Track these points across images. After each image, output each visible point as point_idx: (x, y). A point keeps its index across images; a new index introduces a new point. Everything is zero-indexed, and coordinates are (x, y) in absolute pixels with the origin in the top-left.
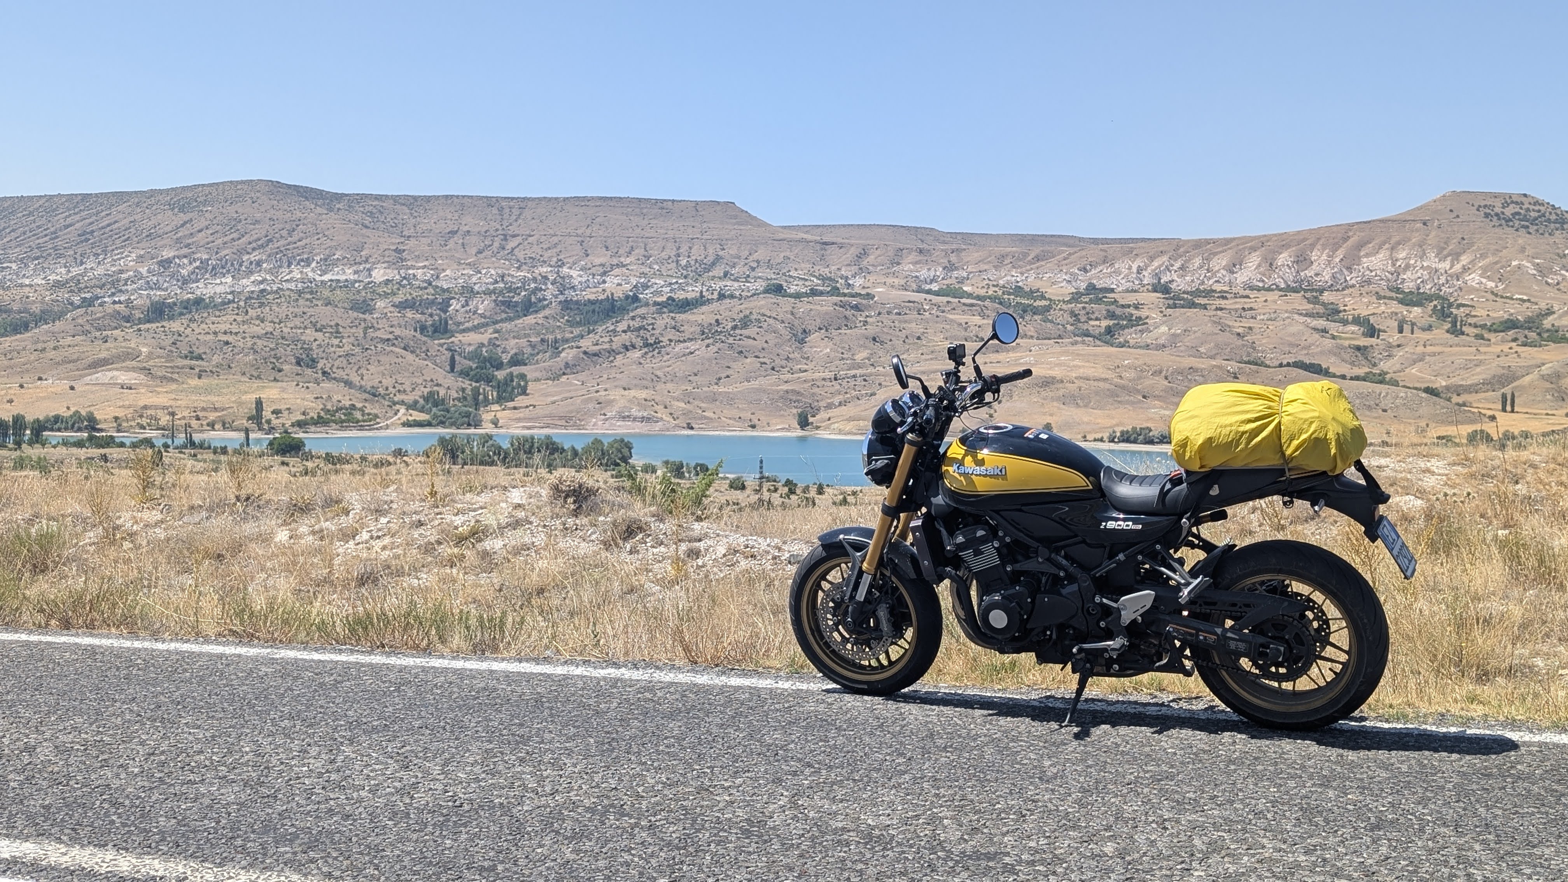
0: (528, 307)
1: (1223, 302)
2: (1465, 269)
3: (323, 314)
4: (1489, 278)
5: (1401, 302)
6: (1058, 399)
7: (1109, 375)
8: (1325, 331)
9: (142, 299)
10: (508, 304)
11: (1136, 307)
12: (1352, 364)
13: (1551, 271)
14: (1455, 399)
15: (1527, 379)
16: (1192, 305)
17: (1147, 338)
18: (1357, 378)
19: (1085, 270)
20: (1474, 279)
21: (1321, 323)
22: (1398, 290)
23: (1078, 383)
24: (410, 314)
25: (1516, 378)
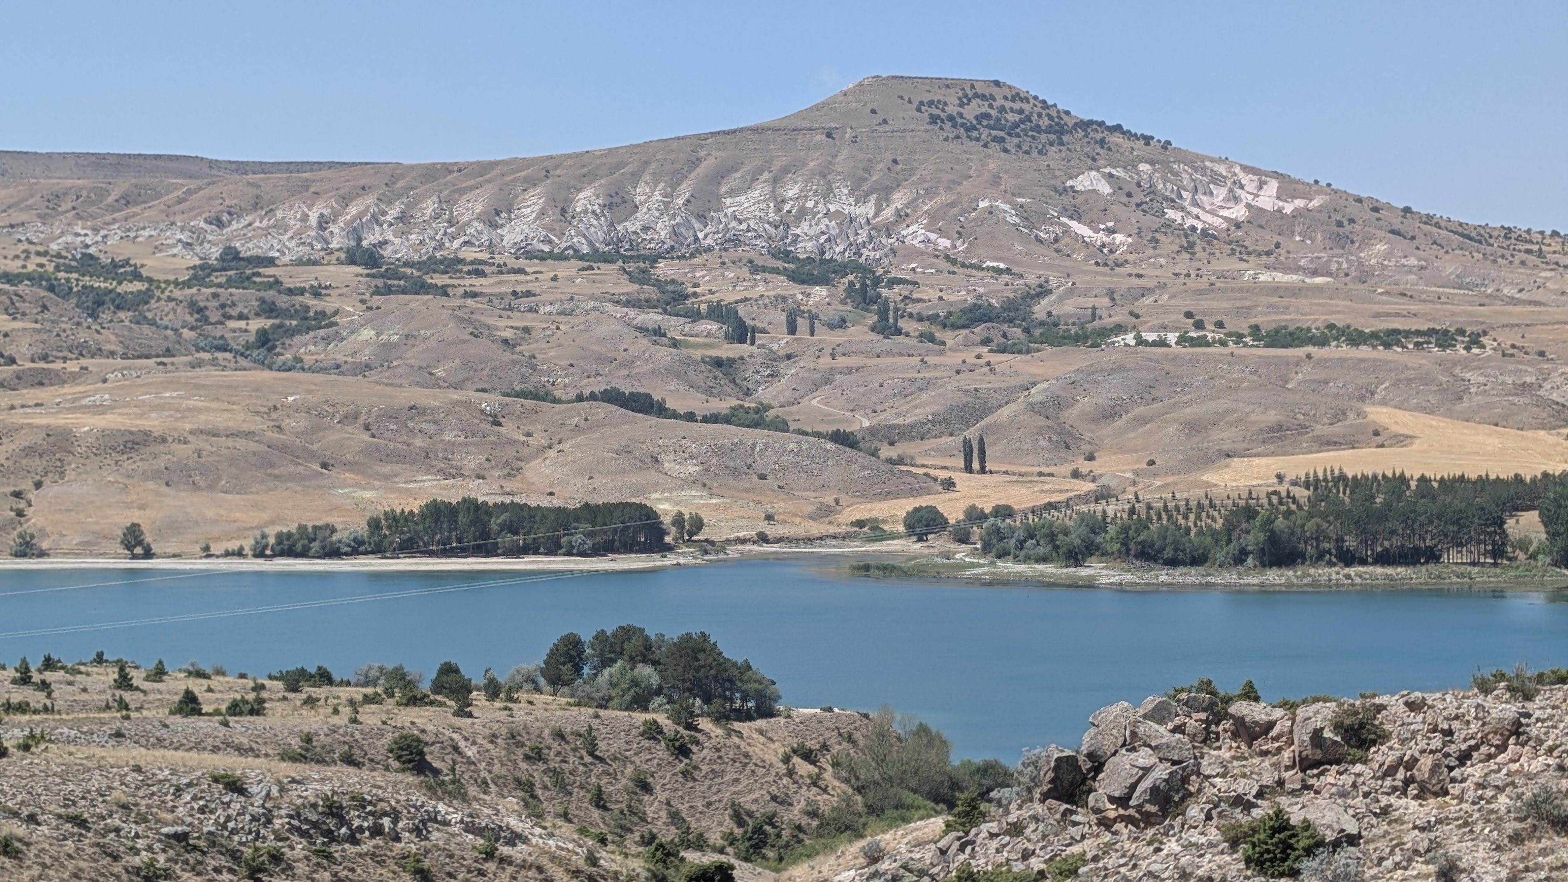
1: (477, 283)
2: (901, 217)
4: (941, 232)
5: (795, 277)
6: (155, 475)
7: (257, 424)
8: (659, 332)
11: (316, 293)
12: (709, 392)
13: (1043, 218)
14: (887, 452)
15: (1006, 412)
16: (422, 288)
17: (337, 352)
18: (713, 419)
19: (220, 224)
21: (652, 318)
22: (786, 256)
23: (195, 442)
25: (987, 410)
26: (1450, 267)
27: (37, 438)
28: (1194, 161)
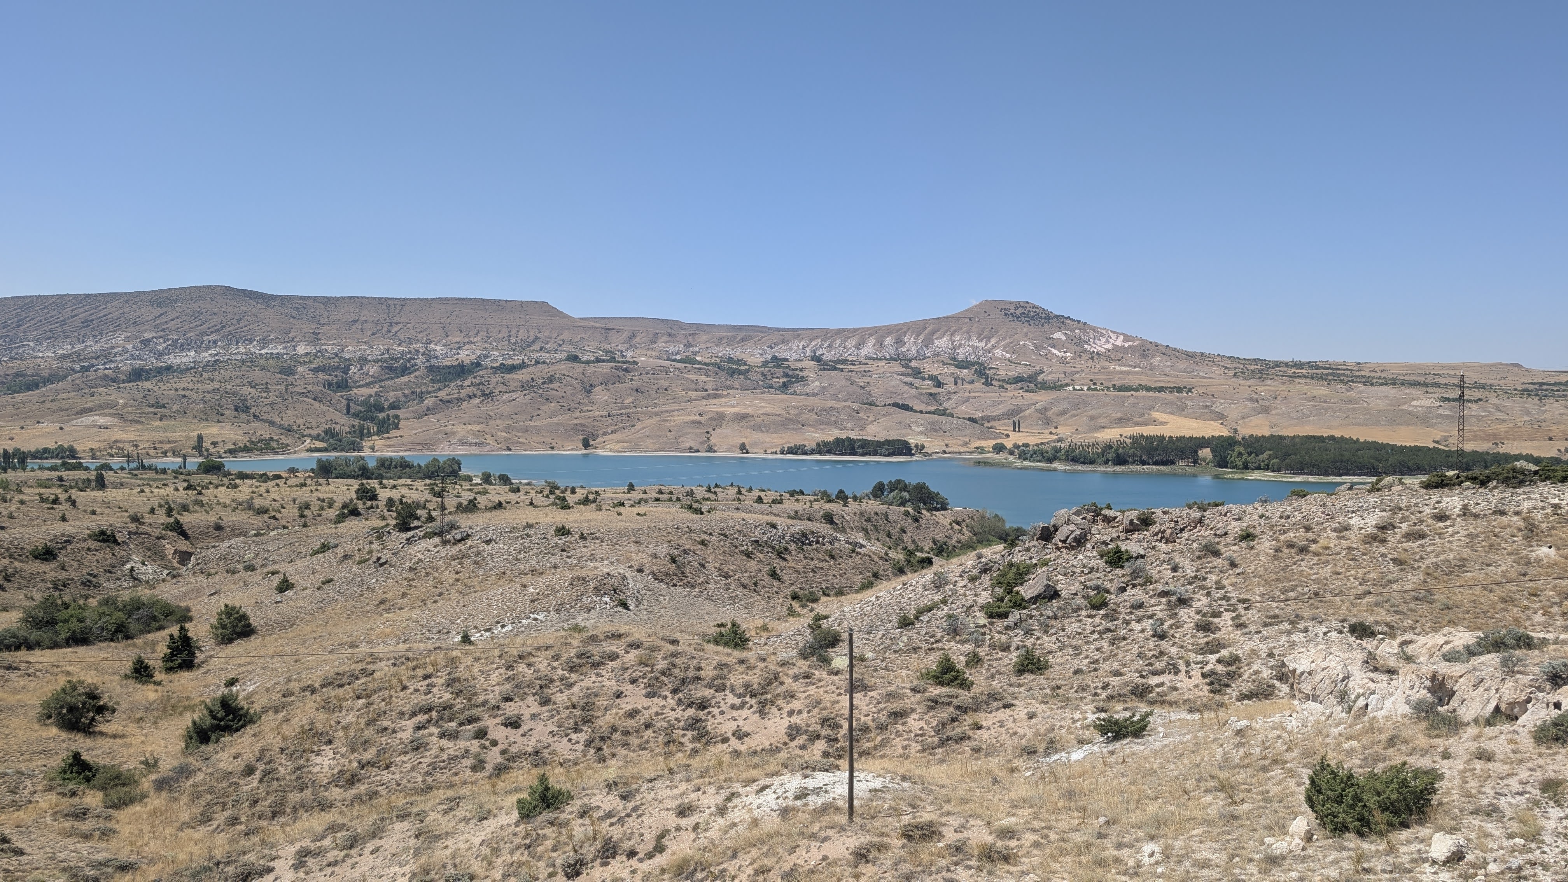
0: (405, 370)
1: (853, 367)
2: (994, 347)
3: (257, 376)
4: (1007, 352)
5: (957, 366)
6: (750, 427)
7: (782, 412)
8: (911, 384)
9: (125, 366)
10: (390, 368)
11: (801, 370)
12: (928, 404)
13: (1042, 347)
14: (987, 424)
15: (1028, 412)
16: (835, 369)
17: (807, 389)
18: (929, 413)
19: (771, 348)
20: (998, 352)
21: (910, 379)
22: (955, 359)
23: (763, 417)
24: (321, 376)
25: (1021, 411)
26: (1182, 366)
27: (714, 415)
28: (1095, 329)
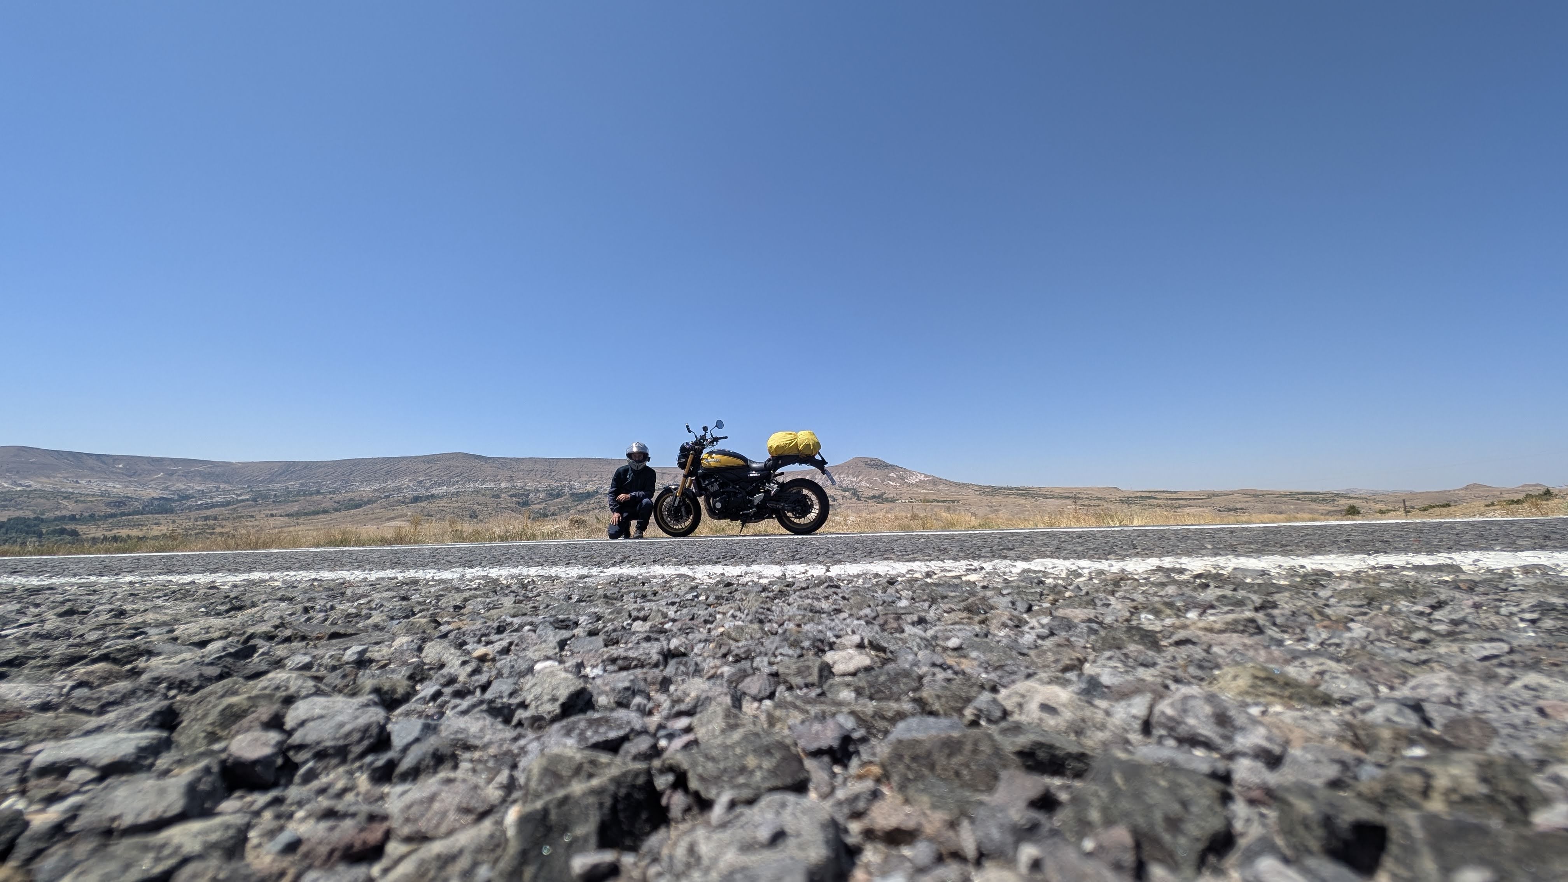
0: (558, 496)
2: (860, 480)
3: (481, 499)
4: (867, 483)
9: (409, 495)
10: (551, 495)
13: (885, 481)
20: (863, 483)
24: (514, 499)
26: (952, 489)
